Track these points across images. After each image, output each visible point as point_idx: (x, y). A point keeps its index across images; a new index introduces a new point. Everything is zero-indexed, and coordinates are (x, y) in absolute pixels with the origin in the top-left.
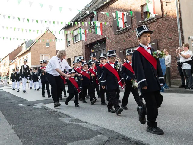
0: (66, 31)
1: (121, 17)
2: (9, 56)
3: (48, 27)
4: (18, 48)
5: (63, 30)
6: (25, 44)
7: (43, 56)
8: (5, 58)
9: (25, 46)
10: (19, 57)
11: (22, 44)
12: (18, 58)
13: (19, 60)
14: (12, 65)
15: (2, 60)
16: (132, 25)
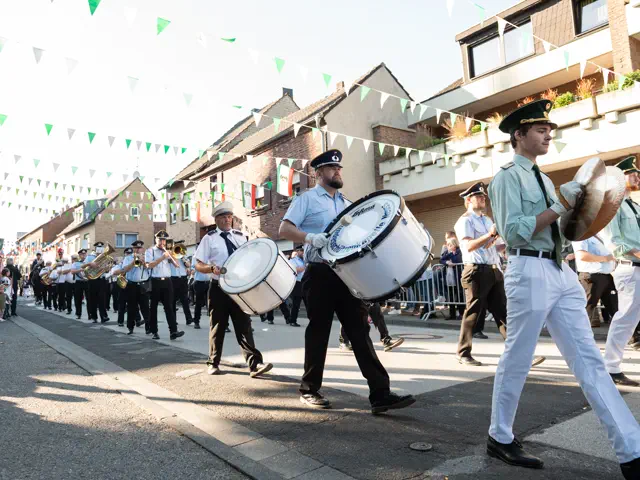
0: (169, 194)
1: (250, 191)
2: (41, 230)
3: (137, 173)
4: (64, 213)
5: (165, 191)
6: (82, 207)
7: (124, 236)
8: (31, 233)
9: (82, 212)
10: (67, 235)
11: (76, 207)
12: (63, 237)
13: (66, 241)
14: (49, 252)
15: (24, 238)
16: (271, 205)
